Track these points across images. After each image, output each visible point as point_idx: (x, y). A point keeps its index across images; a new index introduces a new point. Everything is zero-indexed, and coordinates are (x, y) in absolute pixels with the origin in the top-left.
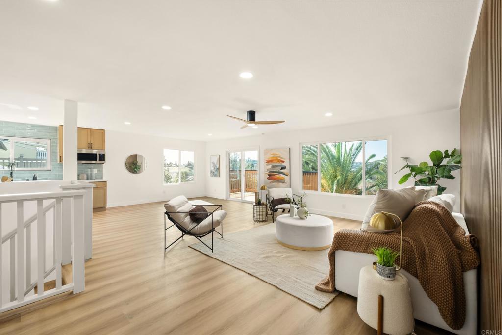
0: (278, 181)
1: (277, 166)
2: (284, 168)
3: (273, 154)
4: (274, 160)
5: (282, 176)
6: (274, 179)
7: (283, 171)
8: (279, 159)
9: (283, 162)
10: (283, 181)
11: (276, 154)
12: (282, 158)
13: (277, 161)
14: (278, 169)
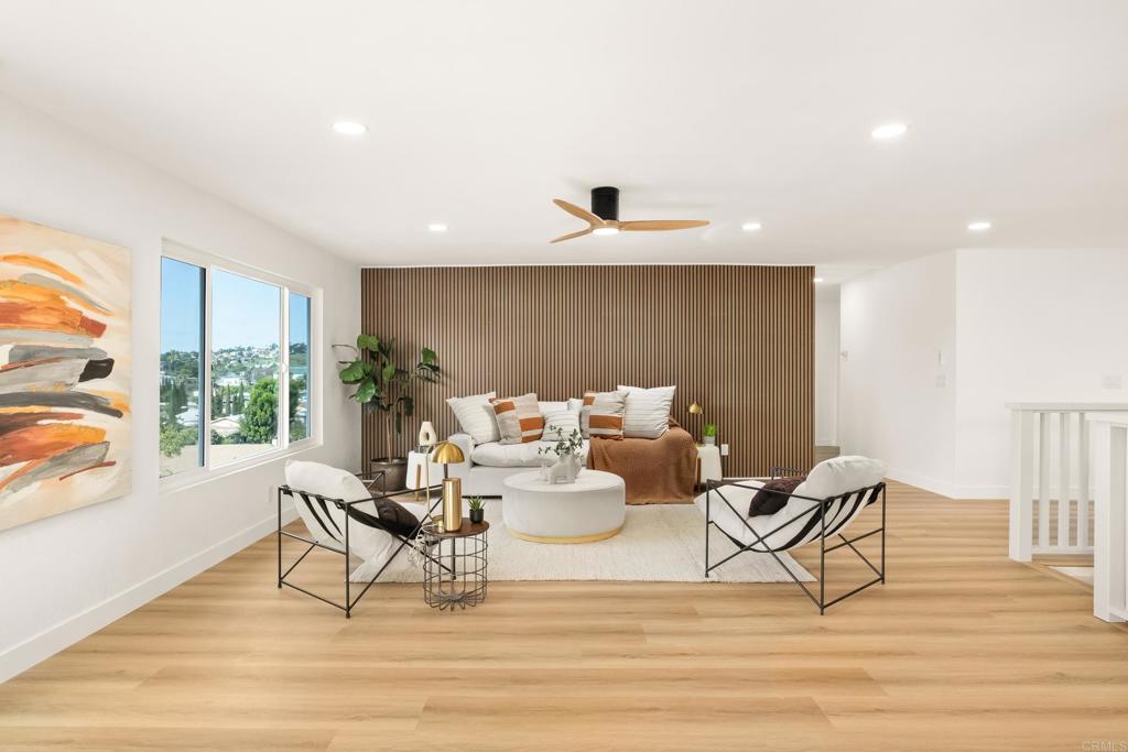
0: (60, 461)
1: (56, 356)
2: (99, 369)
3: (25, 259)
4: (29, 309)
5: (91, 419)
6: (35, 453)
7: (94, 386)
8: (72, 304)
9: (97, 329)
10: (93, 453)
11: (51, 266)
12: (90, 304)
13: (53, 319)
14: (65, 375)
